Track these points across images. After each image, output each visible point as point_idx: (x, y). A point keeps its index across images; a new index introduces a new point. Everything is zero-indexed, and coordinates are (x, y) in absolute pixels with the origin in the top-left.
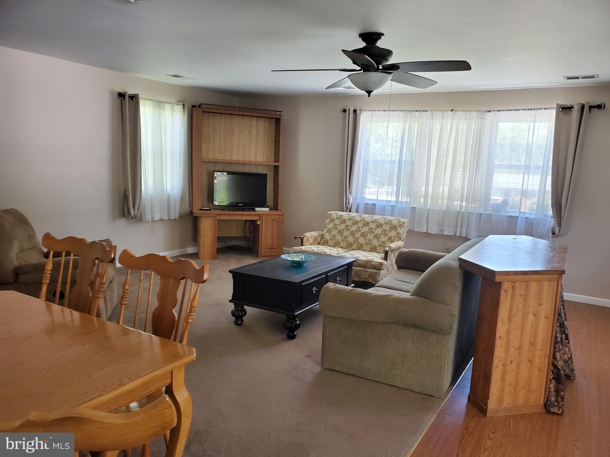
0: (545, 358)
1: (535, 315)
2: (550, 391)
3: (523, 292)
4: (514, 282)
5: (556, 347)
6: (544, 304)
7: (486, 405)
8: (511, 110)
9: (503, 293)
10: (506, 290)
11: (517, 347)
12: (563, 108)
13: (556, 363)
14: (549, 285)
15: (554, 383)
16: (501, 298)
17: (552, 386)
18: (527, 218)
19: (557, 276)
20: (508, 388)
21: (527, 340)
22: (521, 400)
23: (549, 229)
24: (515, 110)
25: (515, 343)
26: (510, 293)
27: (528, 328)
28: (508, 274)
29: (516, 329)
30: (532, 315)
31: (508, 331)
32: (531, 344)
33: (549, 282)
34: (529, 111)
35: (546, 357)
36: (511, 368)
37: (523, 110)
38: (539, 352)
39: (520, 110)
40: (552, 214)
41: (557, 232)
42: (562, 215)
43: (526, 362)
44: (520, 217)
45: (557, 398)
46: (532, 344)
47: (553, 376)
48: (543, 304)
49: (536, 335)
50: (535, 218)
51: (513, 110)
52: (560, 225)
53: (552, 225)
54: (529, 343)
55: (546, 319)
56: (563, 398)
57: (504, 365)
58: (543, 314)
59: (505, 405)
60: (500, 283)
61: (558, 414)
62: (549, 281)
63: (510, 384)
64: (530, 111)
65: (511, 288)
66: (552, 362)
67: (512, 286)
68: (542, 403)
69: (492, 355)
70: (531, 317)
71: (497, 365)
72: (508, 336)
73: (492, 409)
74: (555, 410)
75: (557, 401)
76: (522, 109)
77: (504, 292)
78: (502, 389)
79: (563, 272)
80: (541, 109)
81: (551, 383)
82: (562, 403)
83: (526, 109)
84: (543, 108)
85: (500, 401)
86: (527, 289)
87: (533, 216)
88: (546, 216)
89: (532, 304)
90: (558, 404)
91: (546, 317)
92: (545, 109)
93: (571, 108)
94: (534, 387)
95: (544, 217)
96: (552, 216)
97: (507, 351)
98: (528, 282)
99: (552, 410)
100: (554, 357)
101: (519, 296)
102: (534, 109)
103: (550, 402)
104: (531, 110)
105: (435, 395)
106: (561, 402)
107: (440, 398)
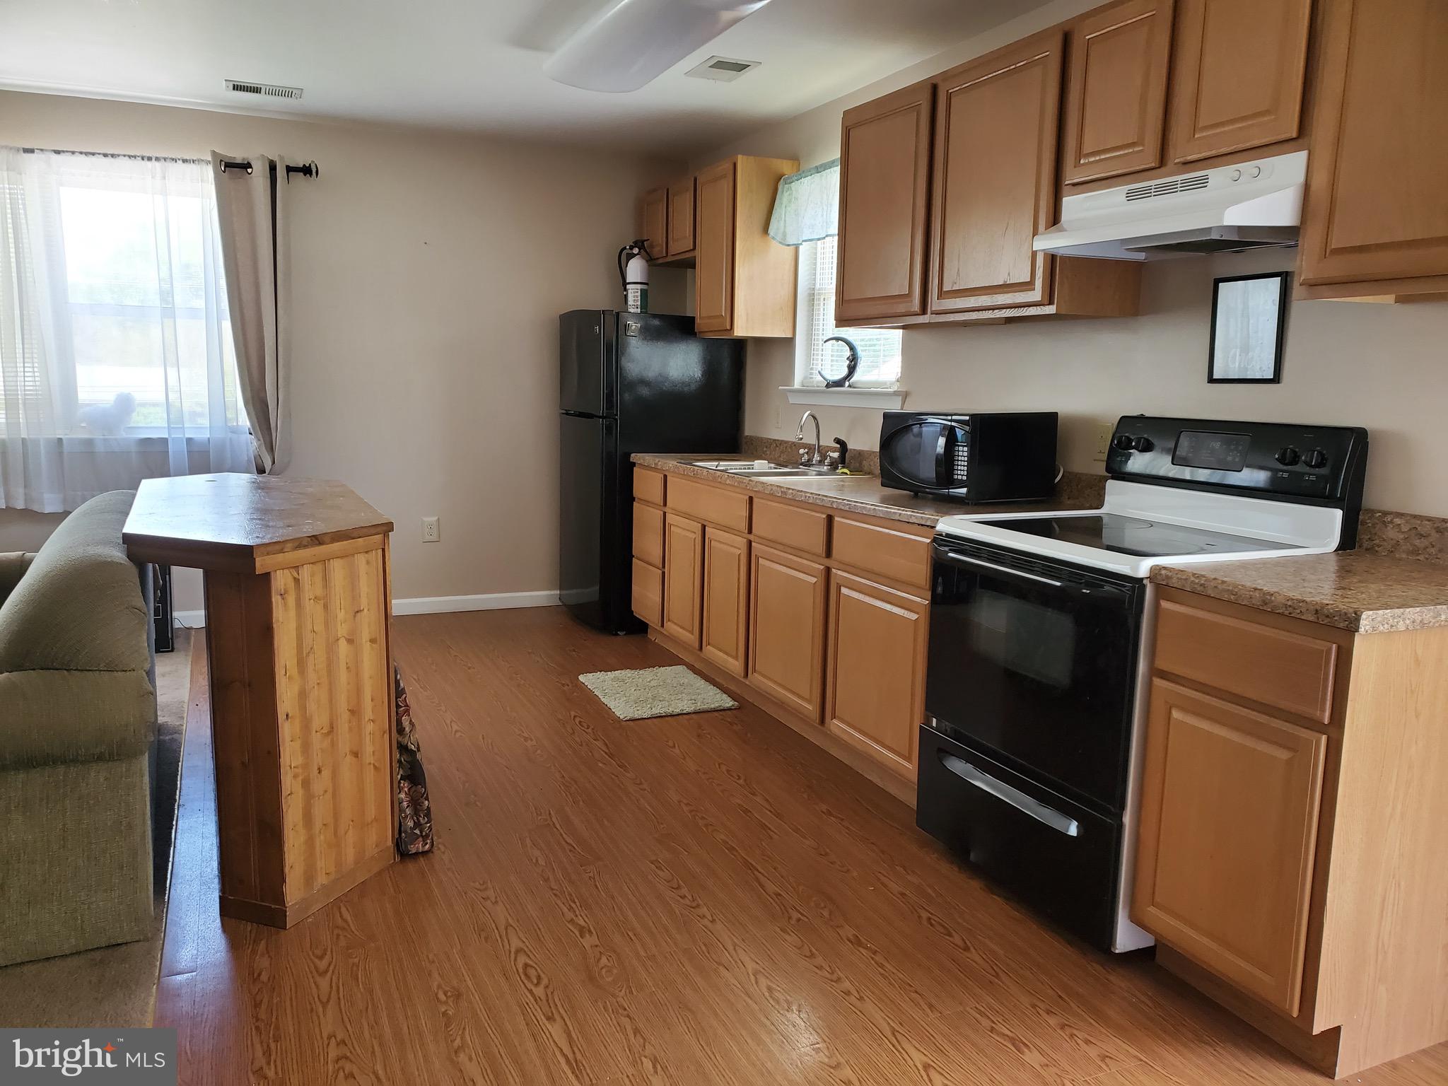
0: (383, 735)
1: (350, 641)
2: (401, 810)
3: (319, 591)
4: (296, 568)
5: (400, 704)
6: (366, 610)
7: (280, 898)
8: (93, 154)
9: (276, 599)
10: (283, 592)
11: (325, 731)
12: (228, 165)
13: (405, 741)
14: (368, 563)
15: (405, 785)
16: (274, 615)
17: (402, 796)
18: (189, 440)
19: (379, 537)
20: (322, 837)
21: (343, 705)
22: (350, 854)
23: (249, 461)
24: (105, 155)
25: (320, 720)
26: (291, 599)
27: (343, 677)
28: (282, 549)
29: (318, 684)
30: (345, 643)
31: (303, 695)
32: (352, 712)
33: (366, 555)
34: (143, 162)
35: (384, 732)
36: (321, 784)
37: (127, 158)
38: (370, 727)
39: (119, 156)
40: (248, 424)
41: (268, 464)
42: (273, 425)
43: (349, 758)
44: (173, 439)
45: (418, 819)
46: (355, 712)
47: (401, 772)
48: (363, 609)
49: (358, 690)
50: (209, 439)
51: (99, 154)
52: (271, 449)
53: (253, 451)
54: (350, 711)
55: (374, 645)
56: (428, 813)
57: (306, 784)
58: (365, 635)
59: (322, 880)
60: (266, 577)
61: (424, 853)
62: (367, 552)
63: (325, 825)
64: (149, 164)
65: (291, 584)
66: (399, 743)
67: (295, 578)
68: (390, 843)
69: (277, 767)
70: (343, 646)
71: (291, 791)
72: (303, 708)
73: (296, 904)
74: (419, 846)
75: (417, 825)
76: (125, 156)
77: (279, 597)
78: (310, 842)
79: (389, 527)
80: (175, 160)
81: (401, 789)
82: (428, 825)
83: (135, 157)
84: (179, 159)
85: (309, 877)
86: (325, 579)
87: (205, 435)
88: (235, 430)
89: (341, 615)
90: (421, 832)
91: (373, 641)
92: (184, 161)
93: (246, 166)
94: (371, 812)
95: (230, 435)
96: (249, 429)
97: (306, 748)
98: (324, 561)
99: (412, 849)
100: (399, 727)
101: (312, 601)
102: (157, 159)
103: (406, 832)
104: (150, 159)
105: (128, 939)
106: (426, 823)
107: (147, 940)
